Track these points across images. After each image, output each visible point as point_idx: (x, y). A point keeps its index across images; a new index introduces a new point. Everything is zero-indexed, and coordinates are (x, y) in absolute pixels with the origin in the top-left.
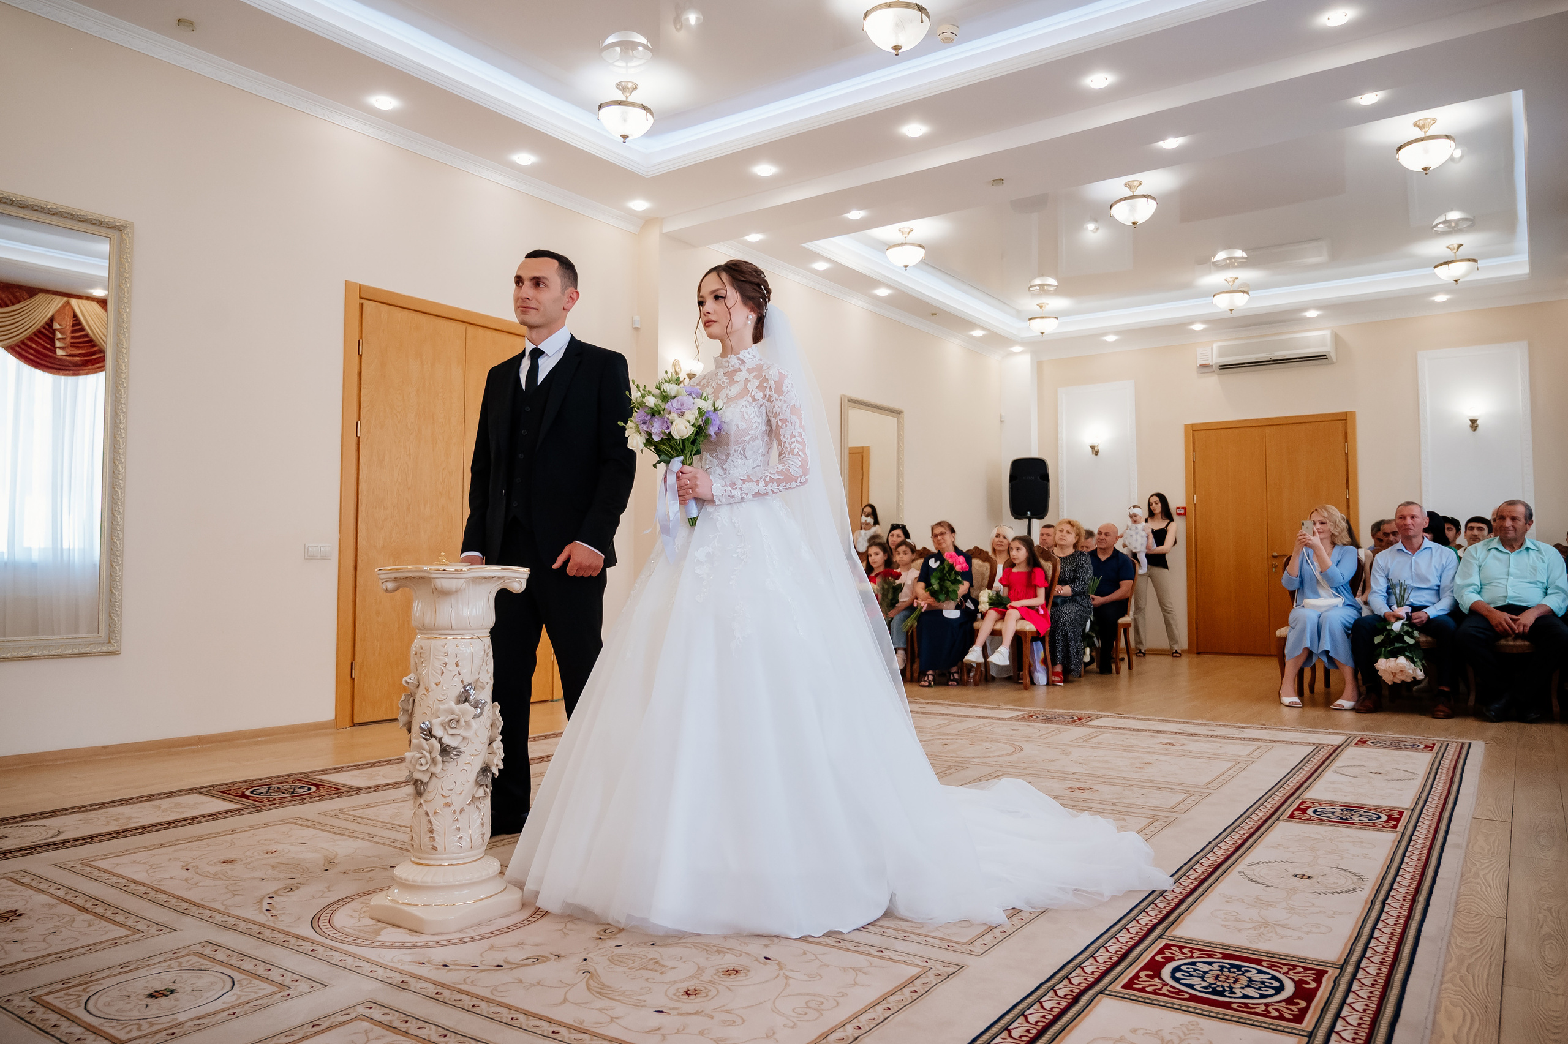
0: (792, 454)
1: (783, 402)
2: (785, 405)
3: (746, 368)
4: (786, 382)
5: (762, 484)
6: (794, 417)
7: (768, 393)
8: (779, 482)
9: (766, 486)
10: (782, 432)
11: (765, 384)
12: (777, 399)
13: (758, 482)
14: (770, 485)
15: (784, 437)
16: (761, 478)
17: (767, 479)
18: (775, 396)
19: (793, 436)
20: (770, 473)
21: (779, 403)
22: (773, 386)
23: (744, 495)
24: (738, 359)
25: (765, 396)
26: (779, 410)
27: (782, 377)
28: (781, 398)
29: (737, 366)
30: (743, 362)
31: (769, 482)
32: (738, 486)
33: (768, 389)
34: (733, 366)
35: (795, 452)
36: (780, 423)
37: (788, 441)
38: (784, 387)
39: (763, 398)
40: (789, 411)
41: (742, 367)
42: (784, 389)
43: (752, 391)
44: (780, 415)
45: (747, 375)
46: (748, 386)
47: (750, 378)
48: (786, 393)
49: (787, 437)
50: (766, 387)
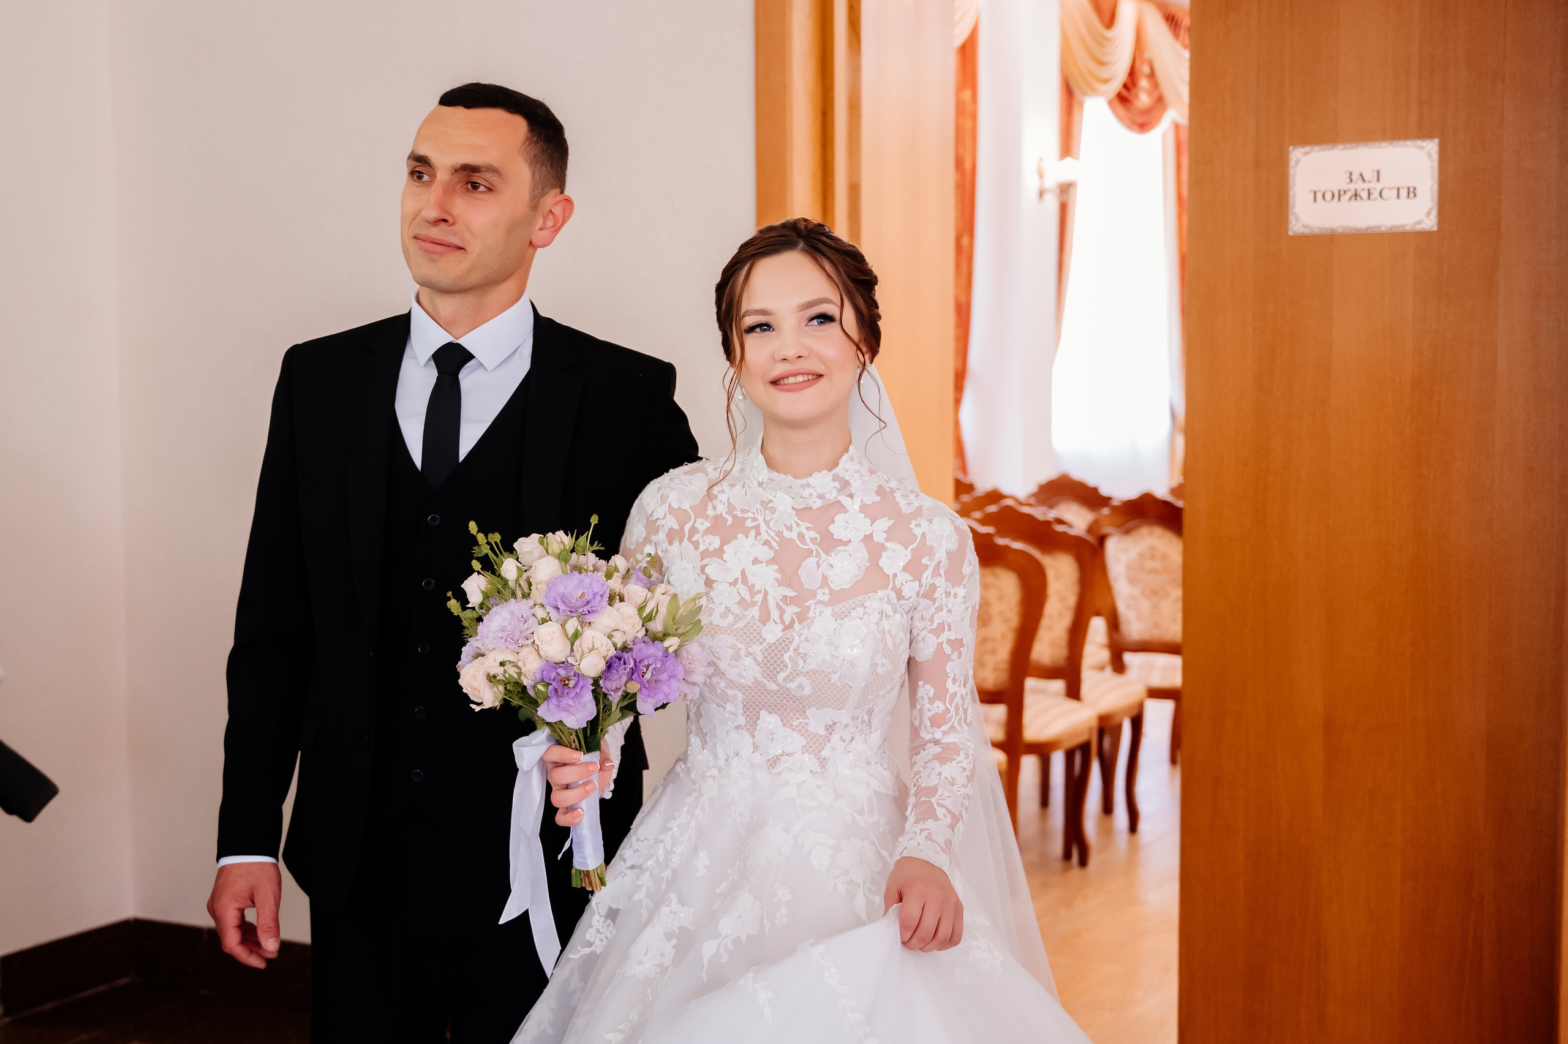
3: (857, 502)
11: (924, 560)
12: (948, 594)
18: (943, 585)
24: (836, 478)
26: (950, 618)
28: (956, 590)
29: (832, 496)
30: (846, 485)
36: (947, 649)
41: (845, 501)
43: (895, 575)
44: (950, 629)
45: (864, 526)
46: (884, 562)
47: (880, 537)
48: (967, 577)
49: (959, 682)
50: (926, 567)
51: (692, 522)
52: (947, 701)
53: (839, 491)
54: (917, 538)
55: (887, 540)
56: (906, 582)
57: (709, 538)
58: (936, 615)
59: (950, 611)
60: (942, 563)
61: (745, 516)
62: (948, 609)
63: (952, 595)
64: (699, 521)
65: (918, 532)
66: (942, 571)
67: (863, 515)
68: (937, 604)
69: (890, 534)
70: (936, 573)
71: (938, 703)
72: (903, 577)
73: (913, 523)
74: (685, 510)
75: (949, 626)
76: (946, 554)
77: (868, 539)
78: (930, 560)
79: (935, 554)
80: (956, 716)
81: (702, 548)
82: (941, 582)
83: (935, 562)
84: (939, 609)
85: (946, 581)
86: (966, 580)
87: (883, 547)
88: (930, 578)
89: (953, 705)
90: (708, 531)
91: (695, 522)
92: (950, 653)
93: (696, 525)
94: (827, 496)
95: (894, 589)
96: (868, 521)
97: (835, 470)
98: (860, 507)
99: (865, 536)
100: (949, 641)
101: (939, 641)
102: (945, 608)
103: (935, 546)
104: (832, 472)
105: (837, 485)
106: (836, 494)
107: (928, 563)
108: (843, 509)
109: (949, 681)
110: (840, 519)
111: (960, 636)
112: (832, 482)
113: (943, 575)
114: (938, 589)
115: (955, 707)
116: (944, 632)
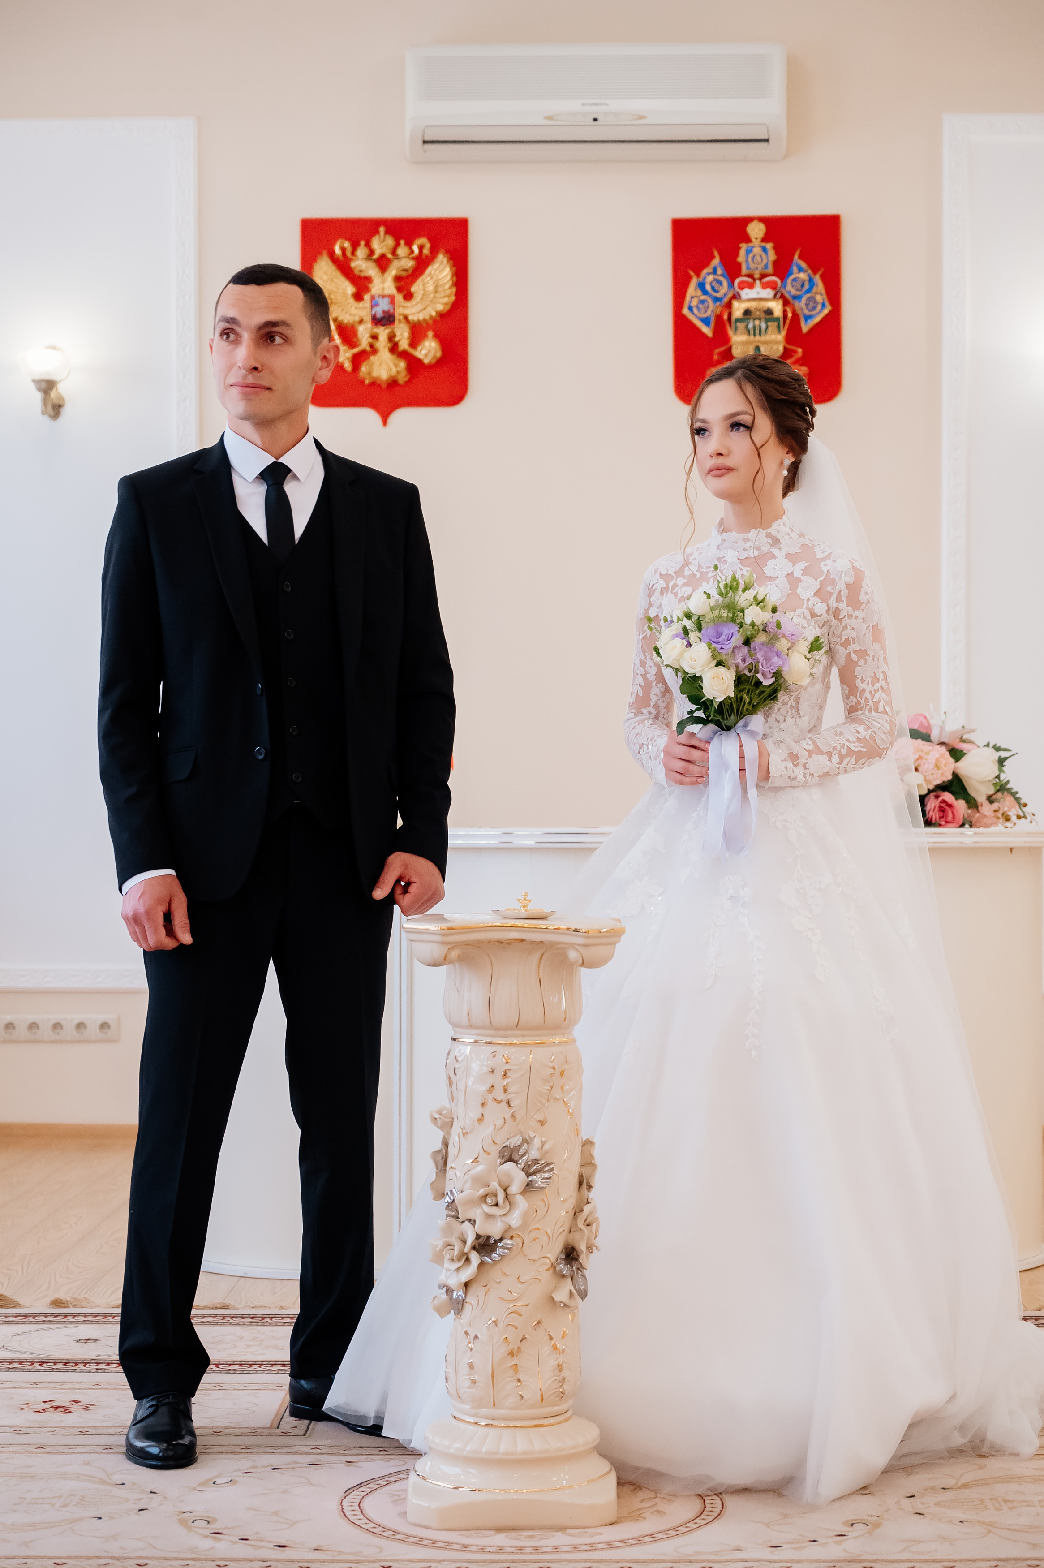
0: (877, 710)
1: (860, 620)
2: (865, 626)
3: (784, 552)
4: (863, 584)
5: (835, 759)
6: (876, 647)
7: (835, 605)
8: (859, 756)
9: (841, 762)
11: (829, 589)
12: (850, 616)
13: (830, 756)
14: (846, 761)
15: (862, 682)
17: (844, 751)
19: (875, 679)
21: (852, 622)
22: (845, 593)
23: (808, 776)
24: (769, 536)
26: (853, 634)
27: (859, 575)
28: (856, 613)
29: (765, 548)
30: (776, 541)
31: (845, 756)
32: (801, 761)
33: (834, 597)
34: (758, 548)
35: (880, 707)
36: (854, 657)
37: (868, 689)
38: (862, 593)
40: (869, 636)
41: (775, 551)
42: (863, 598)
43: (808, 599)
44: (854, 643)
45: (788, 567)
46: (799, 590)
47: (798, 574)
48: (864, 604)
49: (866, 682)
50: (831, 594)
51: (674, 580)
52: (858, 696)
53: (771, 546)
54: (824, 573)
55: (802, 575)
56: (817, 604)
57: (685, 589)
58: (843, 633)
59: (853, 629)
60: (842, 592)
61: (708, 570)
62: (851, 628)
63: (854, 616)
64: (679, 579)
65: (825, 569)
66: (844, 599)
67: (787, 560)
68: (843, 624)
69: (805, 572)
70: (839, 599)
71: (852, 698)
72: (814, 600)
73: (823, 563)
74: (671, 575)
75: (853, 639)
76: (845, 585)
77: (790, 575)
78: (833, 589)
79: (837, 584)
80: (866, 707)
81: (679, 596)
82: (843, 605)
83: (837, 591)
84: (845, 627)
85: (847, 605)
86: (863, 606)
87: (799, 580)
88: (835, 601)
89: (863, 699)
90: (685, 585)
91: (676, 580)
92: (856, 660)
93: (676, 582)
94: (762, 548)
95: (807, 608)
96: (791, 564)
97: (768, 530)
98: (786, 555)
99: (788, 573)
100: (855, 651)
101: (848, 652)
102: (849, 627)
103: (836, 579)
104: (766, 531)
105: (770, 541)
106: (769, 547)
107: (832, 591)
108: (774, 557)
109: (858, 682)
110: (771, 563)
111: (864, 647)
112: (766, 538)
113: (845, 601)
114: (841, 612)
115: (865, 700)
116: (850, 645)
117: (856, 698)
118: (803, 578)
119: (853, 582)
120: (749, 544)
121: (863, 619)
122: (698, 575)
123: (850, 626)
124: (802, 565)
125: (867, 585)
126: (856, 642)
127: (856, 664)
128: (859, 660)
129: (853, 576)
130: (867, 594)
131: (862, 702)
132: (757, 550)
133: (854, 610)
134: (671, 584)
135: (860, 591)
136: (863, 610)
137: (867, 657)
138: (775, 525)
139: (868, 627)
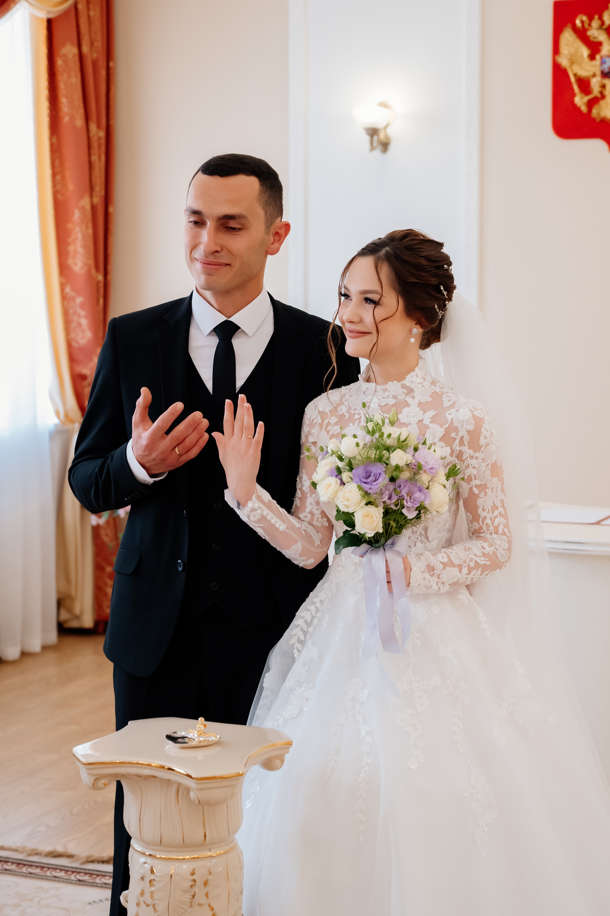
0: (496, 533)
1: (480, 460)
2: (484, 465)
3: (416, 401)
4: (483, 430)
5: (465, 570)
6: (495, 480)
7: (458, 448)
8: (484, 568)
9: (469, 573)
10: (480, 502)
11: (453, 435)
12: (472, 457)
13: (460, 567)
14: (473, 573)
15: (484, 510)
16: (465, 562)
17: (472, 565)
18: (467, 451)
19: (495, 507)
20: (475, 555)
21: (474, 462)
22: (466, 438)
23: (440, 584)
24: (403, 386)
25: (452, 451)
26: (475, 472)
27: (478, 422)
28: (477, 454)
29: (401, 397)
30: (410, 391)
31: (473, 569)
32: (437, 572)
33: (457, 442)
34: (395, 397)
35: (500, 531)
36: (476, 491)
37: (489, 516)
38: (482, 438)
39: (452, 454)
40: (488, 473)
41: (409, 400)
42: (482, 441)
43: (436, 443)
44: (475, 479)
45: (420, 415)
46: (429, 436)
47: (427, 421)
48: (484, 447)
49: (487, 510)
50: (455, 439)
54: (448, 421)
55: (431, 422)
57: (337, 427)
58: (466, 471)
59: (474, 468)
60: (464, 438)
61: (355, 412)
62: (473, 467)
63: (475, 458)
64: (333, 418)
65: (449, 418)
66: (466, 443)
67: (419, 409)
68: (466, 464)
69: (433, 419)
70: (461, 443)
71: (475, 523)
72: (441, 444)
73: (448, 412)
74: (326, 413)
75: (475, 476)
76: (466, 432)
78: (456, 435)
79: (459, 431)
80: (487, 531)
81: (333, 433)
82: (465, 448)
83: (460, 437)
84: (468, 467)
85: (469, 448)
86: (483, 449)
87: (429, 427)
88: (458, 446)
89: (485, 524)
90: (336, 423)
91: (330, 419)
93: (330, 421)
94: (399, 397)
96: (421, 412)
97: (403, 382)
98: (418, 404)
99: (419, 420)
100: (476, 486)
101: (470, 486)
102: (470, 466)
103: (459, 427)
104: (401, 383)
105: (405, 390)
106: (405, 396)
107: (456, 437)
108: (408, 405)
109: (480, 511)
110: (405, 410)
111: (484, 482)
112: (401, 389)
113: (467, 445)
114: (464, 454)
115: (486, 525)
116: (472, 480)
117: (479, 523)
118: (431, 425)
119: (473, 430)
120: (387, 394)
121: (483, 459)
122: (347, 415)
123: (472, 465)
124: (431, 413)
125: (486, 430)
126: (477, 478)
127: (477, 496)
128: (480, 493)
129: (473, 424)
130: (486, 438)
131: (484, 527)
132: (394, 398)
133: (475, 453)
134: (326, 422)
135: (480, 436)
136: (482, 452)
137: (487, 490)
138: (409, 377)
139: (487, 466)
